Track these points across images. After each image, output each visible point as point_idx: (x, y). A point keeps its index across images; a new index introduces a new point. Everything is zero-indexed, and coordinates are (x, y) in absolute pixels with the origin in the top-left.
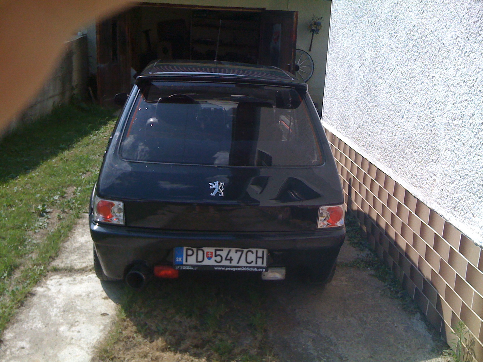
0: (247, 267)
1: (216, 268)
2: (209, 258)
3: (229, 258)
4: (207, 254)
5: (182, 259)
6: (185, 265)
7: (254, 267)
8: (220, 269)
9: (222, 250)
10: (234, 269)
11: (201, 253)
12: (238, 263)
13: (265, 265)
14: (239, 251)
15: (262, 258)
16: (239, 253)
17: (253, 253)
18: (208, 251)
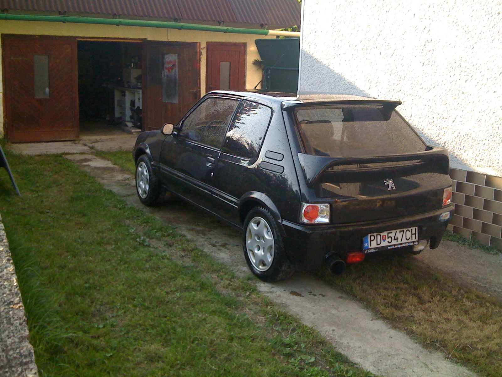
0: (407, 243)
1: (389, 248)
2: (384, 240)
3: (396, 238)
4: (383, 237)
5: (368, 245)
6: (370, 249)
7: (411, 242)
8: (391, 247)
9: (392, 233)
10: (400, 246)
11: (379, 237)
12: (401, 241)
13: (417, 239)
14: (402, 231)
15: (415, 234)
16: (402, 233)
17: (409, 231)
18: (383, 235)
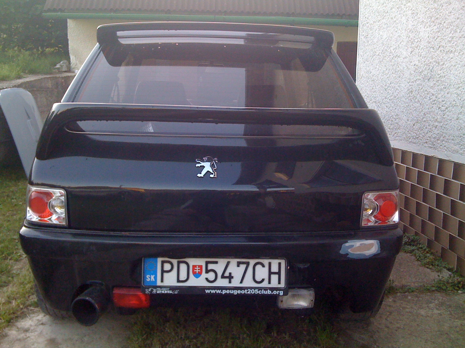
0: (255, 288)
1: (207, 291)
2: (197, 275)
3: (227, 274)
4: (193, 269)
5: (156, 278)
6: (159, 287)
7: (266, 289)
8: (213, 291)
9: (216, 263)
10: (236, 292)
11: (183, 267)
12: (241, 282)
13: (283, 285)
14: (243, 263)
15: (279, 273)
16: (243, 267)
17: (263, 266)
18: (194, 264)
